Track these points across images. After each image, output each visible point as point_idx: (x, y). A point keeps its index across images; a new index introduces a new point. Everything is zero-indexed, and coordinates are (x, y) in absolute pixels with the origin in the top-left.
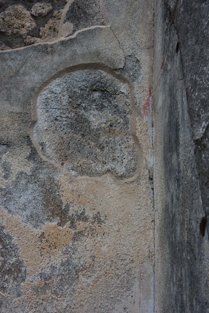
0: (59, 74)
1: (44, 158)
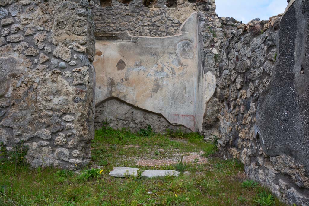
0: (180, 41)
1: (178, 56)
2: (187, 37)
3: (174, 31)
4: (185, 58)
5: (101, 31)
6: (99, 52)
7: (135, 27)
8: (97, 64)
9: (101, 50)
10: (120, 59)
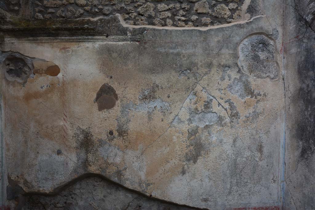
0: (247, 37)
1: (244, 72)
2: (262, 28)
3: (229, 13)
4: (258, 77)
5: (58, 17)
6: (52, 67)
7: (136, 5)
8: (49, 95)
9: (57, 63)
10: (103, 84)
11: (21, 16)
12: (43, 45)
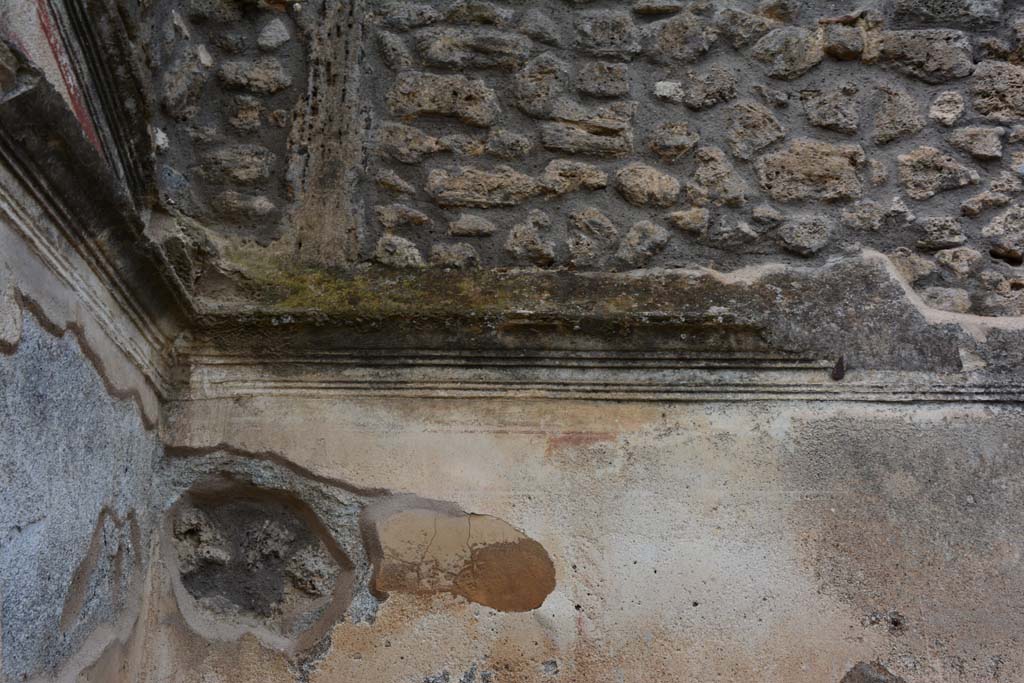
9: (533, 528)
10: (850, 666)
11: (291, 249)
12: (439, 413)
